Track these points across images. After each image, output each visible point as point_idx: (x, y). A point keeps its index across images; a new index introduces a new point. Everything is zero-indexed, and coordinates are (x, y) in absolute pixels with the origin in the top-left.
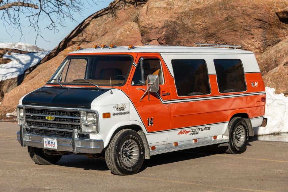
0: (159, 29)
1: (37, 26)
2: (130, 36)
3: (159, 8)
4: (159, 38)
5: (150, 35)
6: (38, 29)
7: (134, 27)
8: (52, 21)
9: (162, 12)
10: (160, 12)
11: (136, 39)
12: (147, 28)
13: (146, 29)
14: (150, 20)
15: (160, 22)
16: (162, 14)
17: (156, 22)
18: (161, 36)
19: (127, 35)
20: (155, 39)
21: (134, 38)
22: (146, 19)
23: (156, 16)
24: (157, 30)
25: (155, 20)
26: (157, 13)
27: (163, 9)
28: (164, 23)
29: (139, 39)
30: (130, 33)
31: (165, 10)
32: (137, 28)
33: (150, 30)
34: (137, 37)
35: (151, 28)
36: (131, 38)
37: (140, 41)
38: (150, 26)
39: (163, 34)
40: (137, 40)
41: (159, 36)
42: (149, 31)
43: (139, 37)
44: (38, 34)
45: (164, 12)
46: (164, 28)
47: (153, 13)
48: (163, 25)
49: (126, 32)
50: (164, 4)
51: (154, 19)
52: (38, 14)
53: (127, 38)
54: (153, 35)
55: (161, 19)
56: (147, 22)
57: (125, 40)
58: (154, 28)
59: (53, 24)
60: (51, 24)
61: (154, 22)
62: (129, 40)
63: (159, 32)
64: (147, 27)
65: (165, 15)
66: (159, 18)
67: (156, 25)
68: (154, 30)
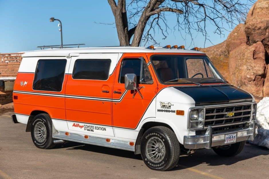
0: (261, 30)
1: (205, 31)
2: (236, 37)
3: (262, 9)
4: (264, 39)
5: (254, 37)
6: (206, 33)
7: (241, 28)
8: (218, 27)
9: (264, 12)
10: (262, 12)
11: (242, 40)
12: (251, 29)
13: (249, 30)
14: (253, 20)
15: (261, 22)
16: (264, 14)
17: (258, 22)
18: (265, 37)
19: (235, 36)
20: (259, 40)
21: (240, 39)
22: (250, 20)
23: (258, 17)
24: (260, 30)
25: (257, 21)
26: (260, 13)
27: (265, 9)
28: (266, 24)
29: (244, 41)
30: (238, 34)
31: (267, 10)
32: (243, 29)
33: (254, 31)
34: (242, 39)
35: (254, 29)
36: (238, 40)
37: (245, 42)
38: (253, 27)
39: (267, 35)
40: (242, 42)
41: (263, 37)
42: (252, 32)
43: (244, 38)
44: (206, 39)
45: (266, 12)
46: (267, 28)
47: (256, 14)
48: (265, 26)
49: (234, 33)
50: (267, 4)
51: (257, 19)
52: (204, 20)
53: (234, 40)
54: (257, 36)
55: (263, 20)
56: (250, 23)
57: (233, 41)
58: (257, 28)
59: (219, 29)
60: (217, 29)
61: (256, 23)
62: (235, 41)
63: (262, 33)
64: (250, 27)
65: (267, 15)
66: (261, 19)
67: (259, 26)
68: (257, 31)
